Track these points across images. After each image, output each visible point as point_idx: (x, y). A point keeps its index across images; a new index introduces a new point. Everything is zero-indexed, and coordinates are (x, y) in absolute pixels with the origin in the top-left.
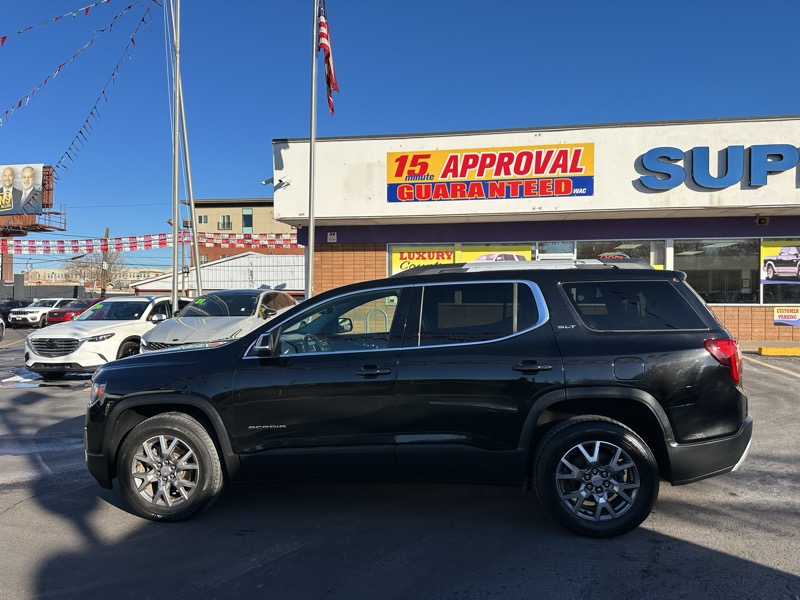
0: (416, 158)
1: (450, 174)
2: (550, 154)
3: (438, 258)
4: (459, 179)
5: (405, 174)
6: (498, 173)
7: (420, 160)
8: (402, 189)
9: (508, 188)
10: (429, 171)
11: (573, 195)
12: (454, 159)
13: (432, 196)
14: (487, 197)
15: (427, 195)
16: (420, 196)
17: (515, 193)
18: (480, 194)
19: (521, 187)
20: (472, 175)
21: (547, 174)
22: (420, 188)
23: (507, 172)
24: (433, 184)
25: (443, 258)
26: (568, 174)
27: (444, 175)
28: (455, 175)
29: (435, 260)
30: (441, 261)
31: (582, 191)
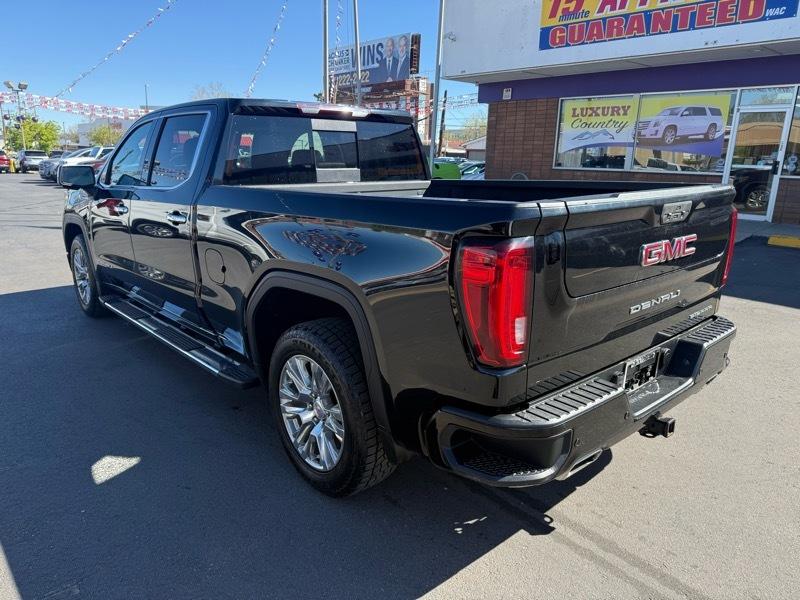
1: (608, 7)
3: (612, 115)
4: (618, 12)
5: (559, 13)
8: (555, 32)
9: (676, 17)
10: (585, 6)
11: (763, 19)
13: (585, 37)
14: (648, 32)
15: (580, 36)
16: (572, 40)
17: (683, 24)
18: (640, 30)
19: (694, 14)
20: (633, 5)
22: (573, 28)
24: (588, 22)
25: (619, 114)
27: (601, 10)
28: (613, 9)
29: (609, 117)
30: (616, 118)
31: (779, 11)
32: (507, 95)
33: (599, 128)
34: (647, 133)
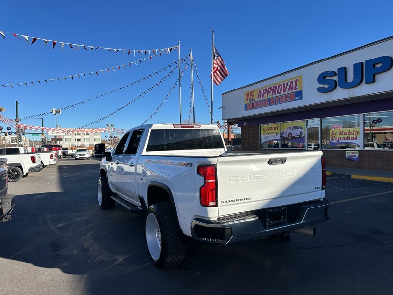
0: (251, 93)
2: (288, 83)
4: (262, 99)
6: (272, 95)
10: (254, 98)
11: (295, 100)
12: (260, 91)
13: (255, 107)
14: (270, 105)
16: (252, 108)
17: (277, 102)
18: (268, 104)
20: (265, 97)
21: (287, 92)
23: (275, 94)
25: (276, 129)
26: (294, 91)
29: (273, 131)
30: (275, 131)
31: (298, 98)
32: (245, 124)
33: (271, 135)
34: (284, 135)
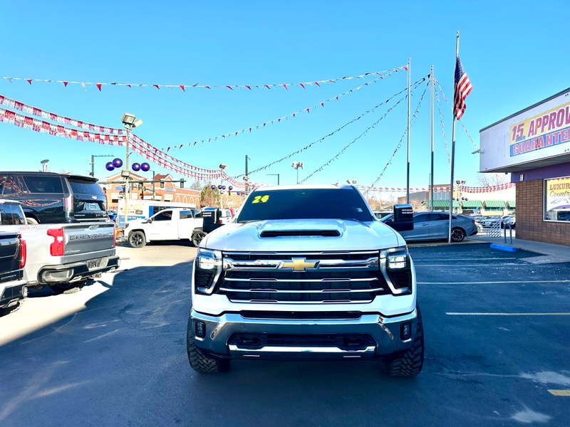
0: (520, 126)
1: (531, 134)
4: (535, 136)
5: (516, 138)
6: (549, 129)
7: (521, 128)
8: (513, 148)
9: (554, 137)
12: (533, 122)
13: (525, 150)
14: (545, 146)
16: (521, 151)
17: (556, 141)
18: (542, 145)
19: (560, 135)
20: (539, 133)
22: (520, 145)
23: (554, 127)
24: (525, 141)
29: (565, 190)
30: (568, 190)
32: (522, 178)
33: (562, 197)
